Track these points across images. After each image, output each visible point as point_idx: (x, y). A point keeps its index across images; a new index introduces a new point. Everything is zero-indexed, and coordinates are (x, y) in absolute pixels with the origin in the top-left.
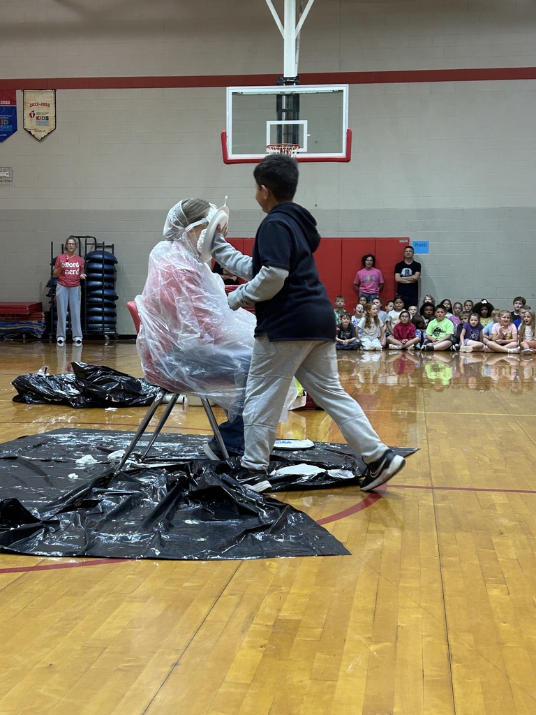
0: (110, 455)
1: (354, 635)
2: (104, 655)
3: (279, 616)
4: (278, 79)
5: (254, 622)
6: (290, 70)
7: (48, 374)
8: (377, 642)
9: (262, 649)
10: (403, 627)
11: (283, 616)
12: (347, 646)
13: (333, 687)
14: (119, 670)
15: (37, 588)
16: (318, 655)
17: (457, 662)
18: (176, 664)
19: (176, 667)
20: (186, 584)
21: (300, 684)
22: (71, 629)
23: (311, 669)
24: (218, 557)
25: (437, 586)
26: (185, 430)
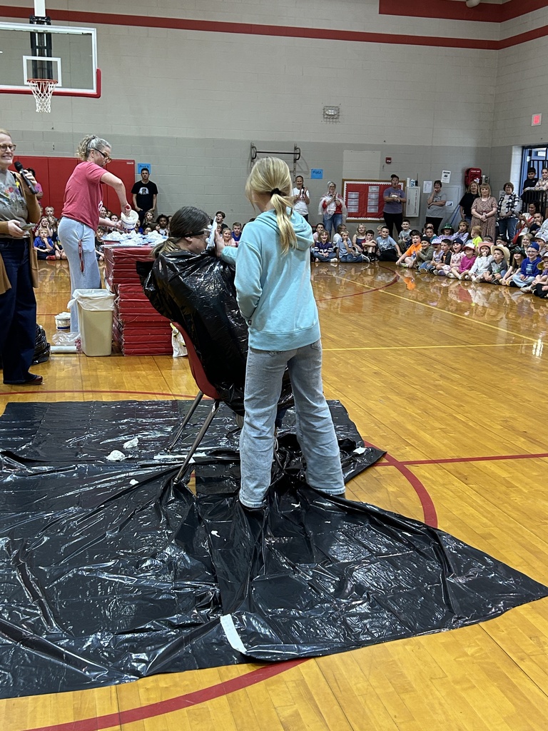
6: (40, 12)
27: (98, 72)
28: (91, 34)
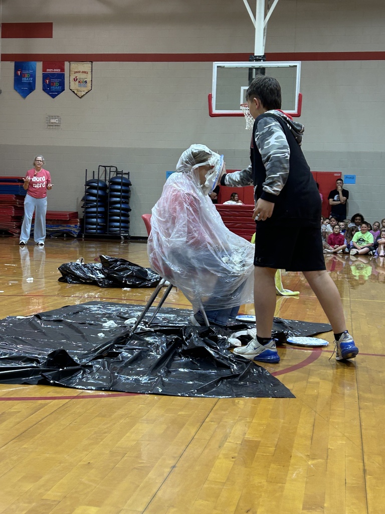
0: (126, 321)
1: (298, 453)
2: (125, 458)
3: (244, 438)
4: (250, 57)
5: (227, 440)
6: (259, 51)
7: (83, 263)
8: (313, 459)
9: (233, 459)
10: (332, 449)
11: (247, 438)
12: (292, 461)
13: (282, 488)
14: (135, 468)
15: (78, 411)
16: (272, 465)
17: (369, 475)
18: (174, 467)
19: (174, 469)
20: (180, 413)
21: (259, 484)
22: (102, 439)
23: (268, 475)
24: (202, 395)
25: (356, 422)
26: (177, 306)
27: (300, 96)
28: (296, 66)
